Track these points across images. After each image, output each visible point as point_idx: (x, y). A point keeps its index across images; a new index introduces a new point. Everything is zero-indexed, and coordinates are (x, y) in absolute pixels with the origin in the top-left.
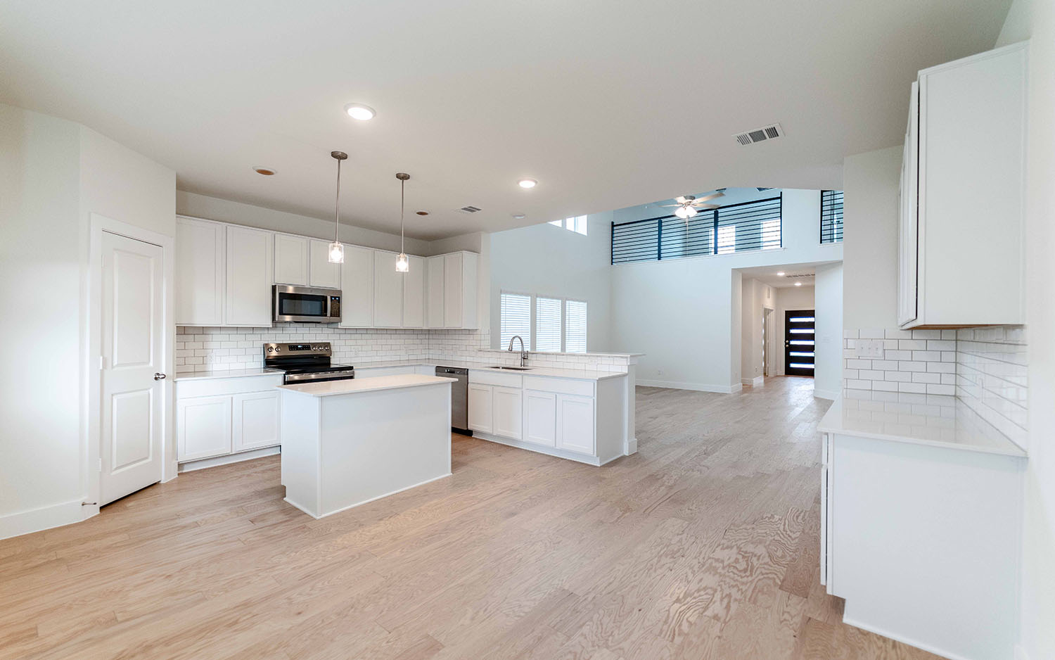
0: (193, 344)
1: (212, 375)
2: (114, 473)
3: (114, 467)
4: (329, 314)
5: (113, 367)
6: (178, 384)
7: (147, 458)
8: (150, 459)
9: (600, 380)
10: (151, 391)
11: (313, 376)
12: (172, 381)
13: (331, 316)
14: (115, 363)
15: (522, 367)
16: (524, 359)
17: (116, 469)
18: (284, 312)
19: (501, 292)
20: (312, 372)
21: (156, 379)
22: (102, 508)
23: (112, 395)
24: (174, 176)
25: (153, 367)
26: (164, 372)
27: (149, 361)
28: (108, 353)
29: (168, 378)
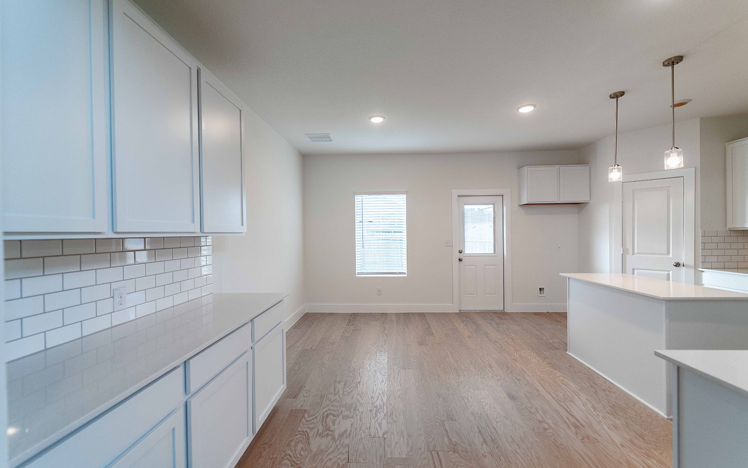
5: (633, 253)
10: (671, 273)
21: (675, 265)
24: (697, 122)
25: (672, 258)
26: (681, 262)
27: (668, 253)
28: (629, 246)
29: (688, 266)
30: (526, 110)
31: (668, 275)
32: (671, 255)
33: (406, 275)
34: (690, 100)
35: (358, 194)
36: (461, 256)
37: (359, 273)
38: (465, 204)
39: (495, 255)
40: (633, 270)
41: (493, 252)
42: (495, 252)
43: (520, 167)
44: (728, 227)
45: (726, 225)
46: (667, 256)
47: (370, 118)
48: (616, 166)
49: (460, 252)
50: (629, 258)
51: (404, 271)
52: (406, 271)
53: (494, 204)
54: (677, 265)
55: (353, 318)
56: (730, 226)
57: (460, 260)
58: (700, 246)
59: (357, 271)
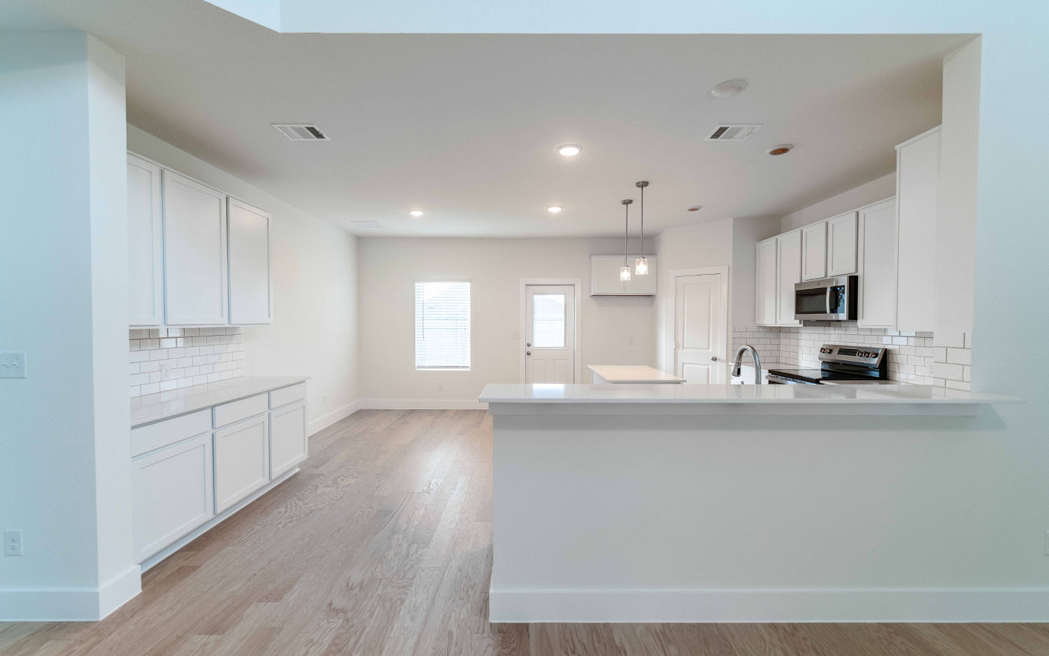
4: (828, 310)
10: (710, 367)
18: (801, 311)
21: (713, 360)
24: (730, 222)
25: (711, 352)
26: (718, 357)
27: (709, 348)
28: (680, 340)
29: (722, 361)
30: (555, 210)
31: (708, 369)
32: (710, 350)
33: (469, 370)
34: (701, 207)
35: (419, 281)
36: (529, 349)
37: (419, 367)
38: (535, 294)
39: (565, 349)
40: (683, 364)
41: (563, 346)
42: (565, 346)
43: (590, 256)
44: (757, 322)
45: (755, 321)
46: (707, 351)
47: (410, 211)
48: (626, 268)
49: (529, 345)
50: (680, 351)
51: (467, 365)
52: (470, 365)
53: (565, 294)
54: (715, 359)
55: (410, 414)
56: (759, 322)
57: (529, 354)
58: (731, 341)
59: (416, 365)
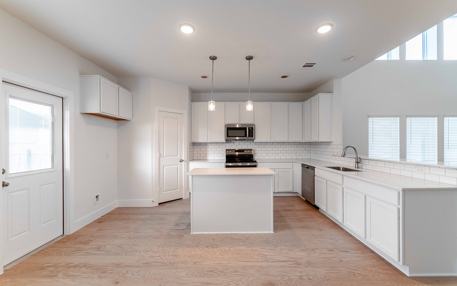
0: (197, 149)
1: (209, 161)
2: (164, 193)
3: (164, 190)
4: (248, 136)
5: (164, 157)
6: (190, 164)
7: (177, 189)
8: (178, 190)
9: (404, 190)
10: (179, 165)
11: (248, 164)
12: (187, 163)
13: (249, 136)
14: (165, 155)
15: (356, 169)
16: (357, 163)
17: (165, 191)
18: (229, 136)
19: (368, 116)
20: (248, 162)
21: (180, 161)
22: (159, 204)
23: (164, 166)
24: (187, 88)
26: (183, 159)
27: (178, 155)
28: (161, 152)
29: (185, 161)
36: (5, 178)
39: (53, 170)
41: (51, 166)
44: (192, 141)
46: (177, 157)
49: (3, 172)
50: (161, 159)
53: (52, 106)
